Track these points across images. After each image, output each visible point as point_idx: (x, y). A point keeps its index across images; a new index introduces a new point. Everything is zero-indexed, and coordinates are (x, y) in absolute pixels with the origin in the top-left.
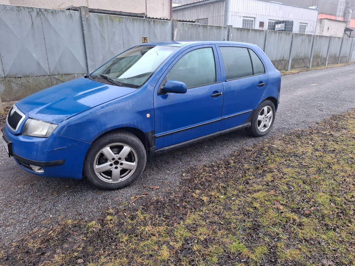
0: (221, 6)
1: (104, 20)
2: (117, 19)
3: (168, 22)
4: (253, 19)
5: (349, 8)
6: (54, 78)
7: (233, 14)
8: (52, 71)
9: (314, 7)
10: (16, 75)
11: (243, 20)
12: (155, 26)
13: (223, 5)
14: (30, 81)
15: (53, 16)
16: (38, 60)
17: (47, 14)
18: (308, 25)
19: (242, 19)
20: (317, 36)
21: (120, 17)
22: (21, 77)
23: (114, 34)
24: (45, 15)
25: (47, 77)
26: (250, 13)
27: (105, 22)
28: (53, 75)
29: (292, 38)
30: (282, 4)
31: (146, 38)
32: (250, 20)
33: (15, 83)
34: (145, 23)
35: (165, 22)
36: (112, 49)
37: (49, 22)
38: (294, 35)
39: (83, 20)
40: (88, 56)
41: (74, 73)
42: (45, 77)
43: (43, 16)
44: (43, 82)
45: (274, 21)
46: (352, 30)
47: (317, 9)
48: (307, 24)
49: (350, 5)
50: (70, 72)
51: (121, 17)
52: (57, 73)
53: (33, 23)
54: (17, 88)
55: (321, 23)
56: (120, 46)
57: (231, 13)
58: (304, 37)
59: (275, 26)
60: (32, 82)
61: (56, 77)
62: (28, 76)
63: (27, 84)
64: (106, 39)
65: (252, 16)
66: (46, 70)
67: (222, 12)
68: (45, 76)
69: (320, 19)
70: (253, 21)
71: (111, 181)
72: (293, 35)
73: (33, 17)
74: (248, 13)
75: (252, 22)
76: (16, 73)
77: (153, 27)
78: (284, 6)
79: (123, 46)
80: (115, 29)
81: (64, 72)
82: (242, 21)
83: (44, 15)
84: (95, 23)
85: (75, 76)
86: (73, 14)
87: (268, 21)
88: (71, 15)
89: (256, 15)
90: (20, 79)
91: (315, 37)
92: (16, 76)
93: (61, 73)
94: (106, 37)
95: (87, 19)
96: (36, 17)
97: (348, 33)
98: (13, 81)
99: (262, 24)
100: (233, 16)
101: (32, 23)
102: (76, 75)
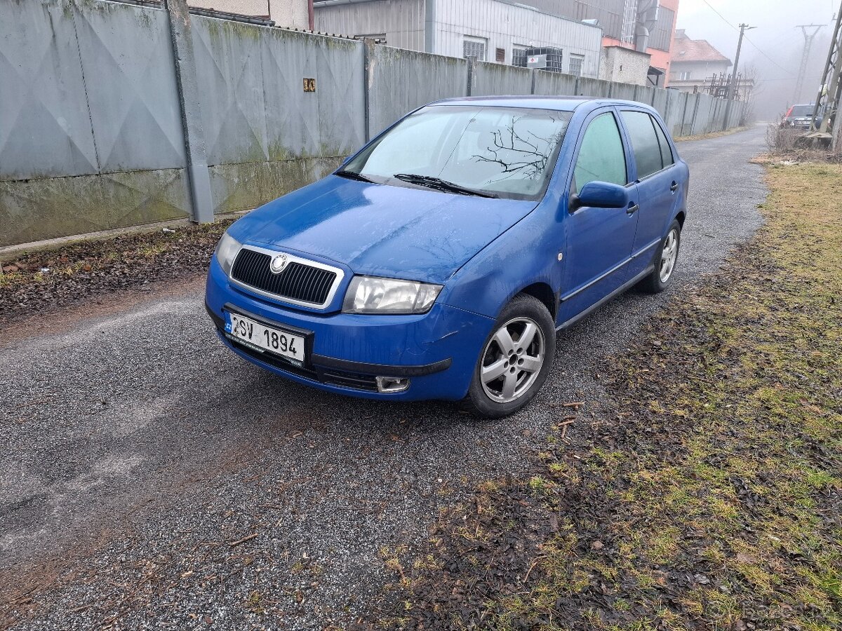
0: (416, 7)
1: (222, 33)
2: (251, 32)
3: (354, 44)
4: (483, 42)
5: (643, 24)
6: (110, 181)
7: (444, 29)
8: (104, 162)
9: (592, 21)
10: (14, 174)
11: (465, 42)
12: (329, 53)
13: (422, 6)
14: (51, 190)
15: (103, 17)
16: (70, 135)
17: (89, 13)
18: (586, 58)
19: (462, 39)
20: (616, 83)
21: (255, 27)
22: (27, 181)
23: (244, 68)
24: (85, 15)
25: (94, 178)
26: (477, 27)
27: (224, 39)
28: (107, 174)
29: (576, 87)
30: (538, 10)
31: (311, 79)
32: (478, 44)
33: (12, 195)
34: (308, 42)
35: (349, 42)
36: (240, 105)
37: (95, 34)
38: (579, 82)
39: (176, 31)
40: (190, 123)
41: (156, 168)
42: (89, 180)
43: (80, 18)
44: (83, 193)
45: (523, 49)
46: (661, 73)
47: (598, 25)
48: (583, 56)
49: (644, 21)
50: (146, 165)
51: (259, 28)
52: (117, 168)
53: (54, 36)
54: (18, 209)
55: (607, 55)
56: (258, 99)
57: (440, 25)
58: (594, 86)
59: (526, 60)
60: (56, 192)
61: (115, 178)
62: (47, 177)
63: (45, 198)
64: (228, 83)
65: (480, 35)
66: (89, 161)
67: (421, 23)
68: (88, 175)
69: (606, 47)
70: (483, 45)
71: (502, 398)
72: (577, 81)
73: (53, 18)
74: (473, 26)
75: (482, 49)
76: (15, 171)
77: (325, 54)
78: (541, 15)
79: (263, 98)
80: (246, 58)
81: (133, 166)
82: (461, 45)
83: (83, 16)
84: (201, 40)
85: (158, 175)
86: (151, 16)
87: (513, 47)
88: (146, 17)
89: (488, 33)
90: (26, 185)
91: (613, 86)
92: (15, 178)
93: (125, 167)
94: (227, 76)
95: (186, 30)
96: (62, 20)
97: (654, 77)
98: (7, 192)
99: (500, 53)
100: (444, 33)
101: (52, 35)
102: (161, 172)
